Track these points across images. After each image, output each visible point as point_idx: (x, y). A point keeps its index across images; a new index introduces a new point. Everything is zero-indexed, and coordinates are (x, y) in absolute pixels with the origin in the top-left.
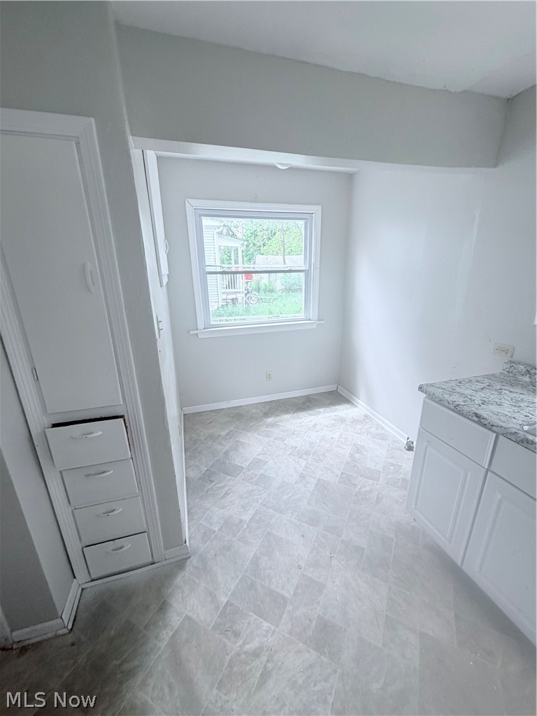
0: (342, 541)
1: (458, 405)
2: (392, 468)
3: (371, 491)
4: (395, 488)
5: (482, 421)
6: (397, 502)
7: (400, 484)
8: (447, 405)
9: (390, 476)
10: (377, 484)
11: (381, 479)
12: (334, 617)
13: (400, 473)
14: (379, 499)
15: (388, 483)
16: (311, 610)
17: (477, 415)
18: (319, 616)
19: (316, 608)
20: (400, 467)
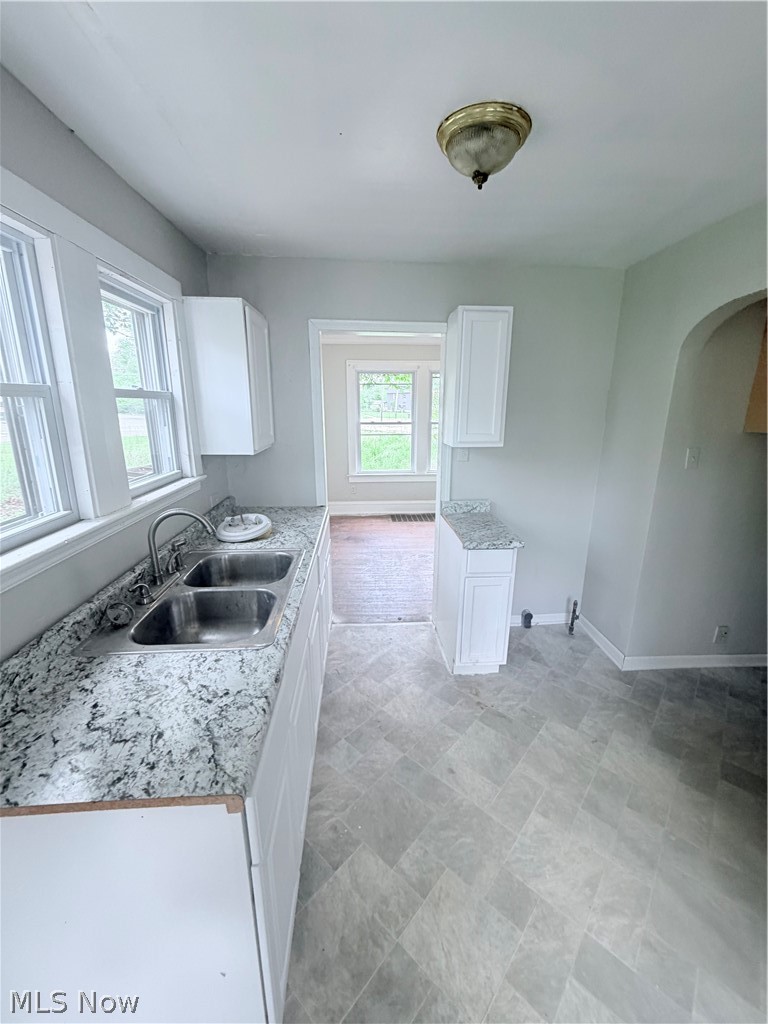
12: (499, 920)
16: (532, 942)
18: (522, 930)
19: (525, 942)
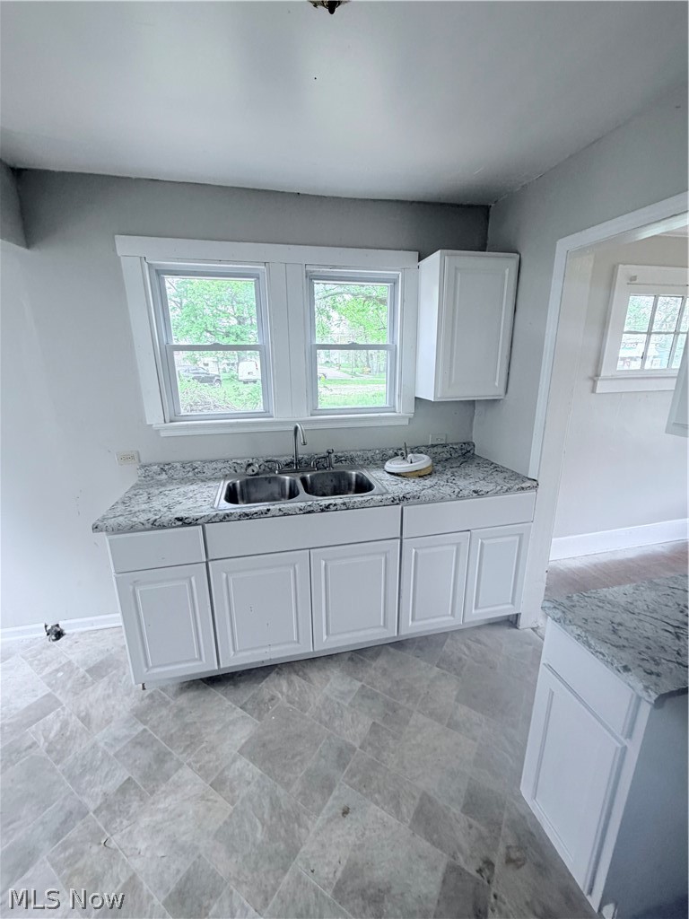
0: (95, 812)
1: (155, 520)
2: (60, 674)
3: (65, 724)
4: (90, 689)
5: (186, 521)
6: (109, 696)
7: (90, 679)
8: (143, 527)
9: (69, 686)
10: (63, 709)
11: (60, 698)
12: (178, 871)
13: (77, 668)
14: (86, 719)
15: (76, 694)
17: (178, 519)
20: (69, 663)
